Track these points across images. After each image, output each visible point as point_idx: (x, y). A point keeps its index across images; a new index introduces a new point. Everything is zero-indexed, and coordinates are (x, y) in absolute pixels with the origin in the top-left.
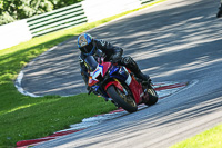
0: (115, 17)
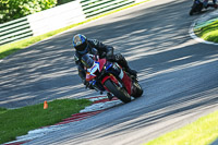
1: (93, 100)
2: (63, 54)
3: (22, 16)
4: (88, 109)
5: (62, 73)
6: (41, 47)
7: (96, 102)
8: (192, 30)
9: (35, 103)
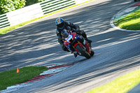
0: (27, 22)
1: (48, 67)
2: (30, 38)
3: (3, 13)
4: (45, 73)
5: (29, 50)
6: (15, 33)
7: (50, 68)
8: (112, 22)
9: (12, 69)
